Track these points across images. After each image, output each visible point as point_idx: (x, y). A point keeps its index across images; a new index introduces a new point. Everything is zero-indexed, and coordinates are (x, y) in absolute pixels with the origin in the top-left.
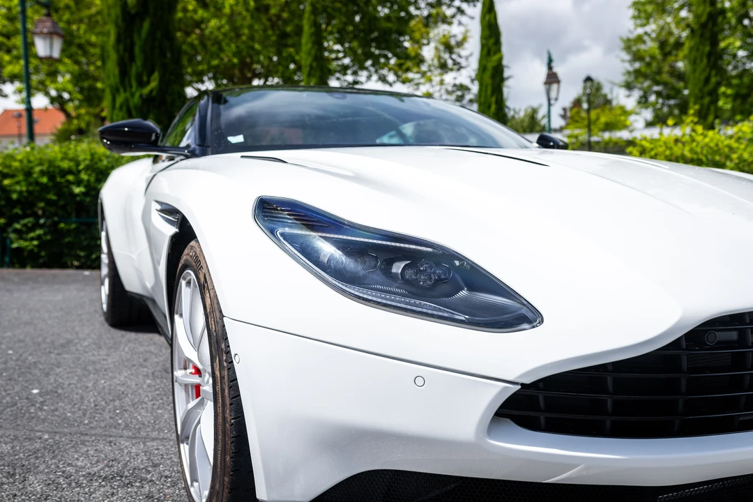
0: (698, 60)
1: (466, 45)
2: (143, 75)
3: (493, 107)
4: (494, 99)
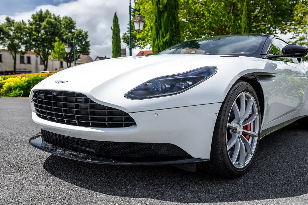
2: (164, 34)
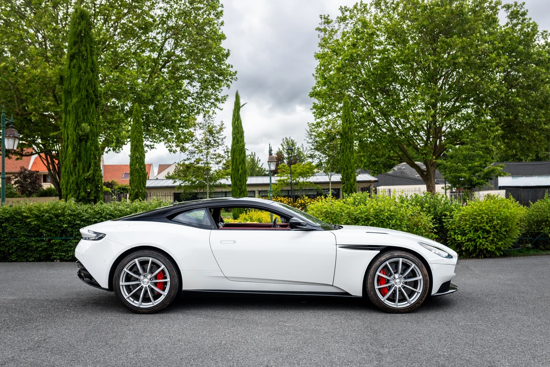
1: (222, 133)
2: (85, 168)
3: (240, 171)
4: (240, 167)
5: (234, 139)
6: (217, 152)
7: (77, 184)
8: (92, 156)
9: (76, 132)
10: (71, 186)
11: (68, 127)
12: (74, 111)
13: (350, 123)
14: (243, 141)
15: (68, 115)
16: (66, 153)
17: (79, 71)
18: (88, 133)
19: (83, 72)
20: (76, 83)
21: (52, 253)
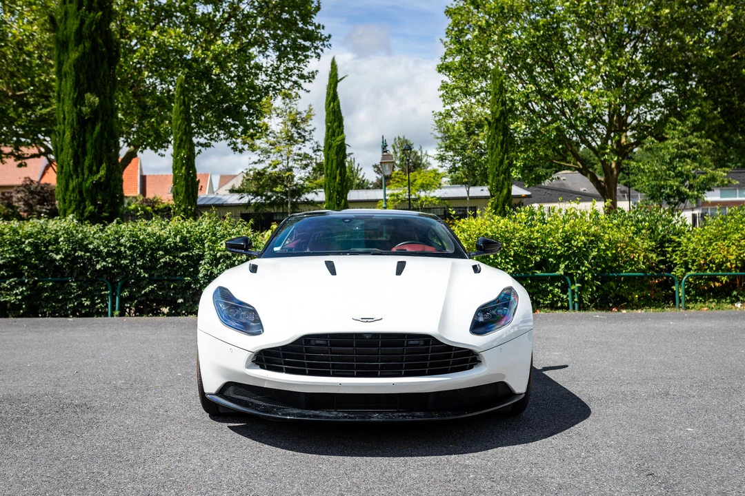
0: (495, 146)
1: (310, 122)
2: (93, 166)
3: (338, 178)
4: (338, 172)
5: (328, 129)
6: (302, 152)
7: (81, 193)
8: (104, 147)
9: (77, 108)
10: (70, 196)
11: (63, 100)
12: (73, 73)
13: (502, 106)
14: (342, 132)
15: (64, 80)
16: (63, 141)
17: (79, 8)
18: (96, 109)
19: (86, 10)
20: (75, 27)
21: (40, 304)
